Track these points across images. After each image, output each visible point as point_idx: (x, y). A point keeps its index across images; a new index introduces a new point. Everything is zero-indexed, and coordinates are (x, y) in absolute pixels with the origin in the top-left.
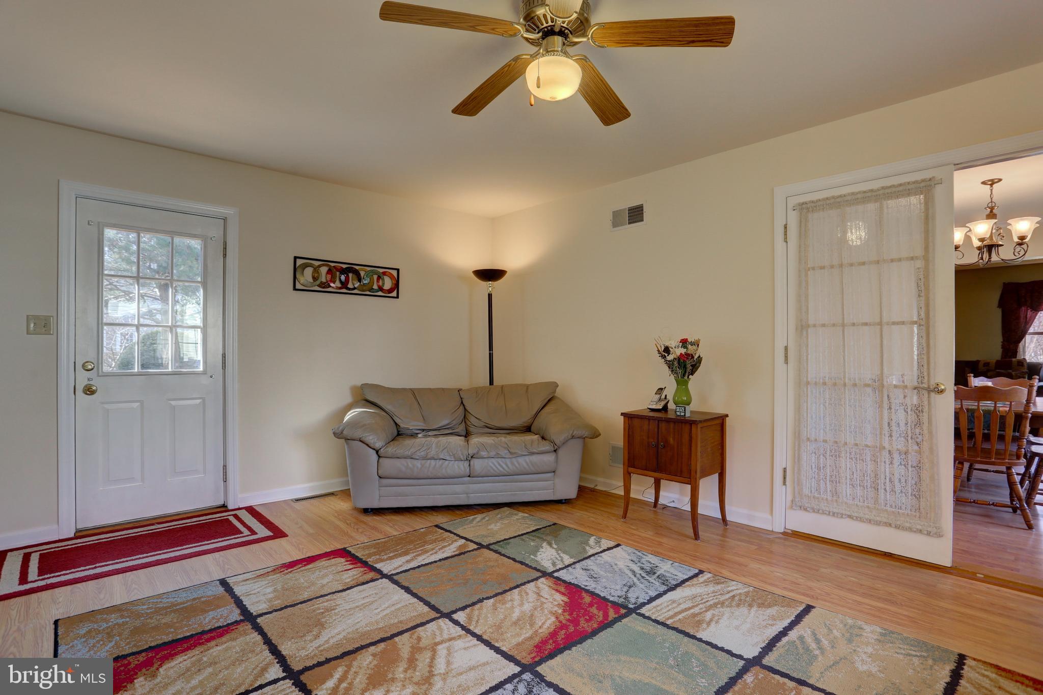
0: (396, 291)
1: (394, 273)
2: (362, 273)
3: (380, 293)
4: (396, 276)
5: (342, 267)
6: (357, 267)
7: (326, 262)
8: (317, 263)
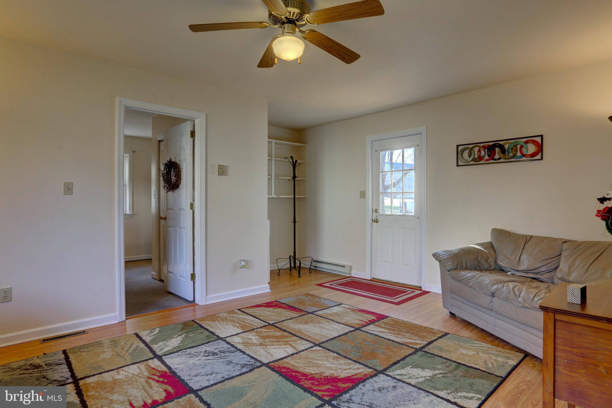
0: (540, 154)
1: (539, 140)
2: (506, 147)
3: (524, 158)
4: (540, 142)
5: (489, 145)
6: (501, 143)
7: (476, 144)
8: (471, 146)
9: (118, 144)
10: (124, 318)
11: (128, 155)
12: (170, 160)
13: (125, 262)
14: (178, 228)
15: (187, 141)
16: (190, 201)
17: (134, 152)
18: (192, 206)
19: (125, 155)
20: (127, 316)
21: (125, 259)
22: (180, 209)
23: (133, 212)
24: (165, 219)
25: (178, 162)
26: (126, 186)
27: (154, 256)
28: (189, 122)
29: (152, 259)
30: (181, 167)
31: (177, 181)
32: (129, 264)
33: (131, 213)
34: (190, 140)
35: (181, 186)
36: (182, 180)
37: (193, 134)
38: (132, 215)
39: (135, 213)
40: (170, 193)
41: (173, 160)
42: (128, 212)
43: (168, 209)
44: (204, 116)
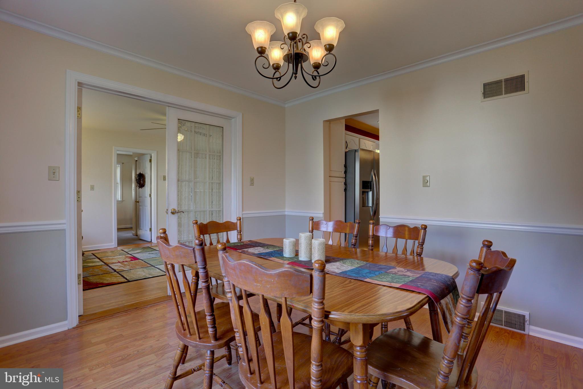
9: (114, 159)
10: (116, 246)
11: (119, 165)
12: (140, 173)
13: (117, 229)
14: (144, 207)
15: (148, 164)
16: (149, 193)
17: (123, 163)
18: (150, 195)
19: (117, 165)
20: (118, 246)
21: (117, 227)
22: (145, 197)
23: (122, 199)
24: (138, 202)
25: (144, 174)
26: (118, 184)
27: (133, 226)
28: (149, 155)
29: (132, 228)
30: (146, 176)
31: (143, 183)
32: (119, 230)
33: (121, 200)
34: (149, 163)
35: (145, 186)
36: (146, 183)
37: (150, 161)
38: (122, 201)
39: (123, 200)
40: (140, 189)
41: (141, 173)
42: (119, 200)
43: (140, 197)
44: (156, 152)
